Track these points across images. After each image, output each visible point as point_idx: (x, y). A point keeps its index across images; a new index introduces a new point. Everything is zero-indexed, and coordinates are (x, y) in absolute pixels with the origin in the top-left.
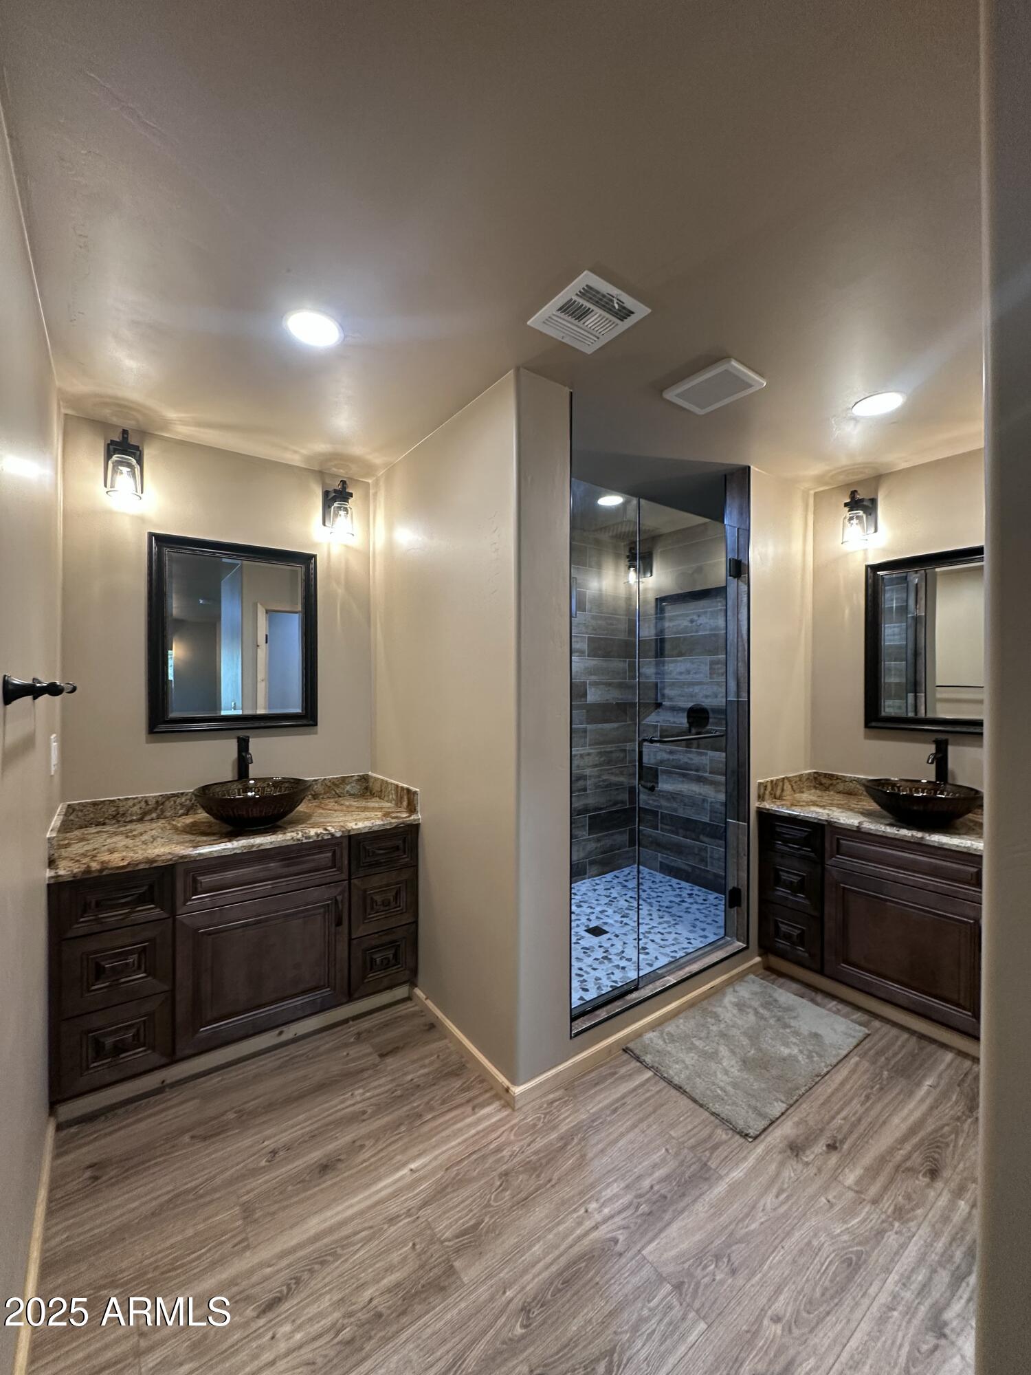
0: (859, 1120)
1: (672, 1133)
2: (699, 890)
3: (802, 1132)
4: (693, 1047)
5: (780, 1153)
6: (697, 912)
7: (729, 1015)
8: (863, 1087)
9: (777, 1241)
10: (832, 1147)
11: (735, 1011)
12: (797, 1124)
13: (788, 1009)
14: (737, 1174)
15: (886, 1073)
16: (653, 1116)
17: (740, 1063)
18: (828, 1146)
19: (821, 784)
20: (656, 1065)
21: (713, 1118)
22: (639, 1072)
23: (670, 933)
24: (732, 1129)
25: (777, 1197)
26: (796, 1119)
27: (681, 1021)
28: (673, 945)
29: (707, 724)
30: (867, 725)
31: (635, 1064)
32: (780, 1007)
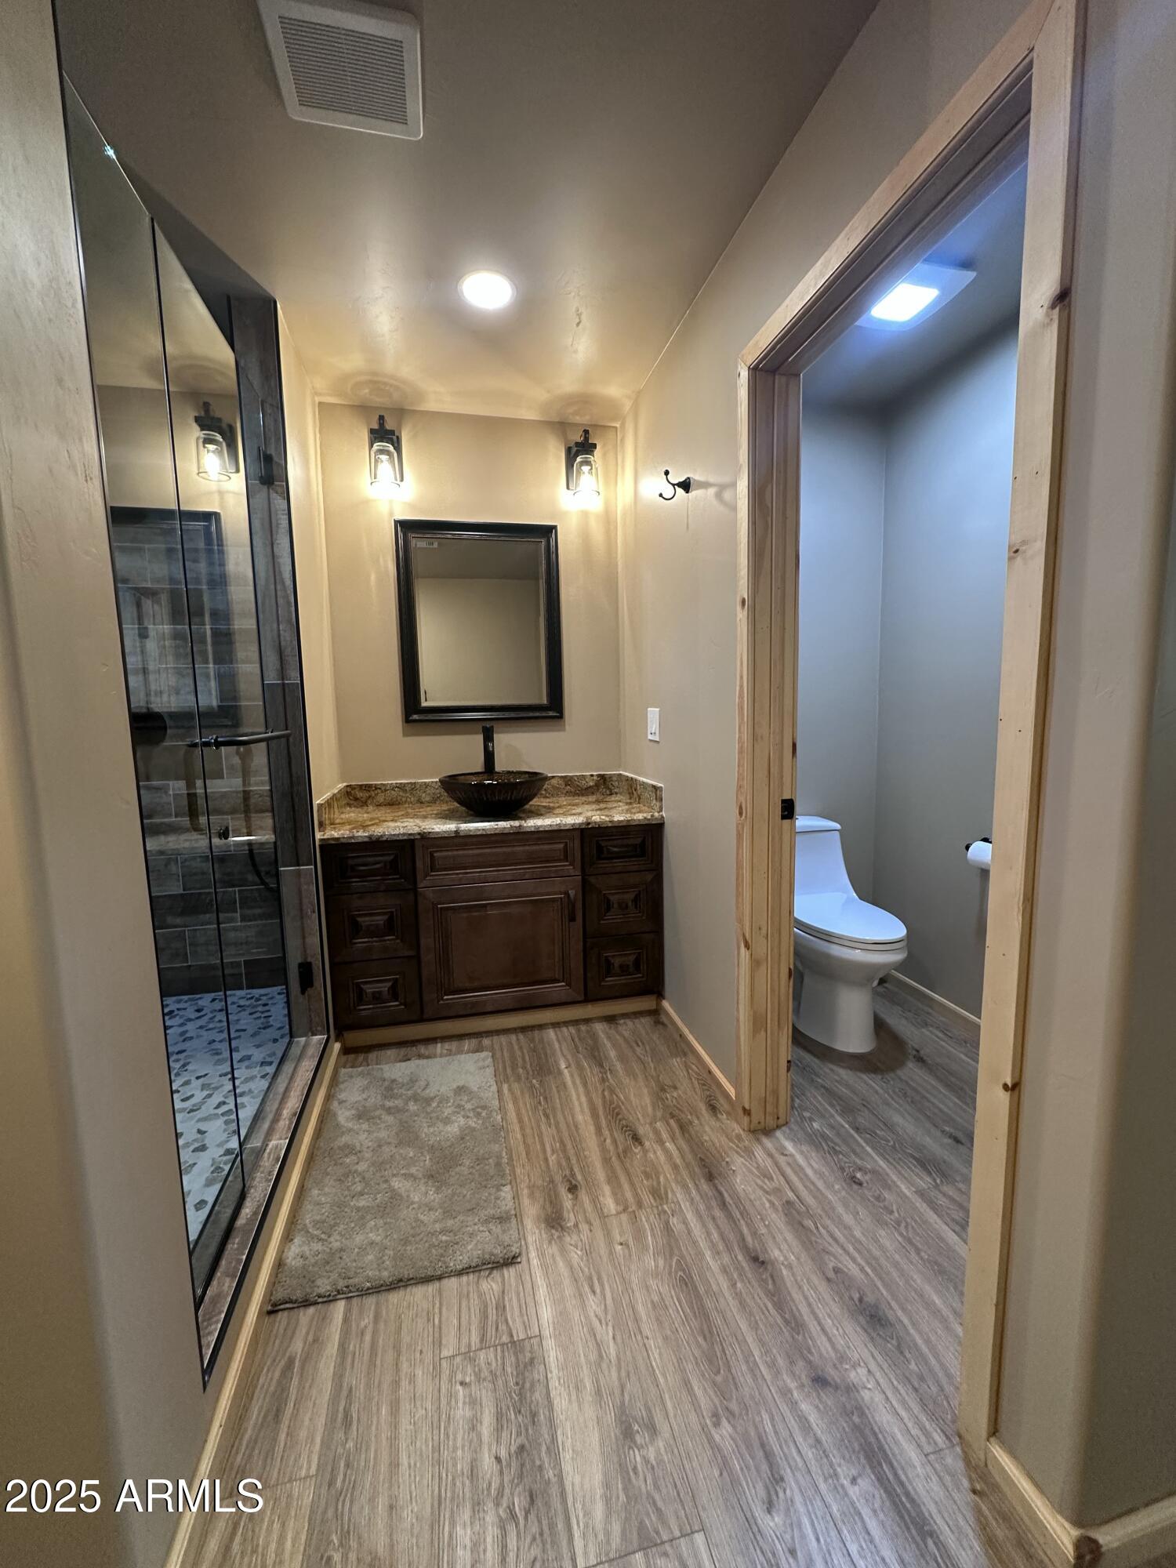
0: (562, 1142)
1: (445, 1353)
2: (179, 1002)
3: (542, 1200)
4: (363, 1214)
5: (550, 1242)
6: (203, 1032)
7: (363, 1137)
8: (535, 1109)
9: (639, 1337)
10: (573, 1189)
11: (365, 1126)
12: (531, 1195)
13: (413, 1081)
14: (546, 1314)
15: (534, 1081)
16: (403, 1358)
17: (430, 1183)
18: (570, 1190)
19: (356, 799)
20: (341, 1284)
21: (464, 1278)
22: (324, 1319)
23: (187, 1083)
24: (492, 1268)
25: (594, 1292)
26: (526, 1191)
27: (315, 1192)
28: (209, 1096)
29: (163, 739)
30: (407, 720)
31: (306, 1315)
32: (403, 1085)
